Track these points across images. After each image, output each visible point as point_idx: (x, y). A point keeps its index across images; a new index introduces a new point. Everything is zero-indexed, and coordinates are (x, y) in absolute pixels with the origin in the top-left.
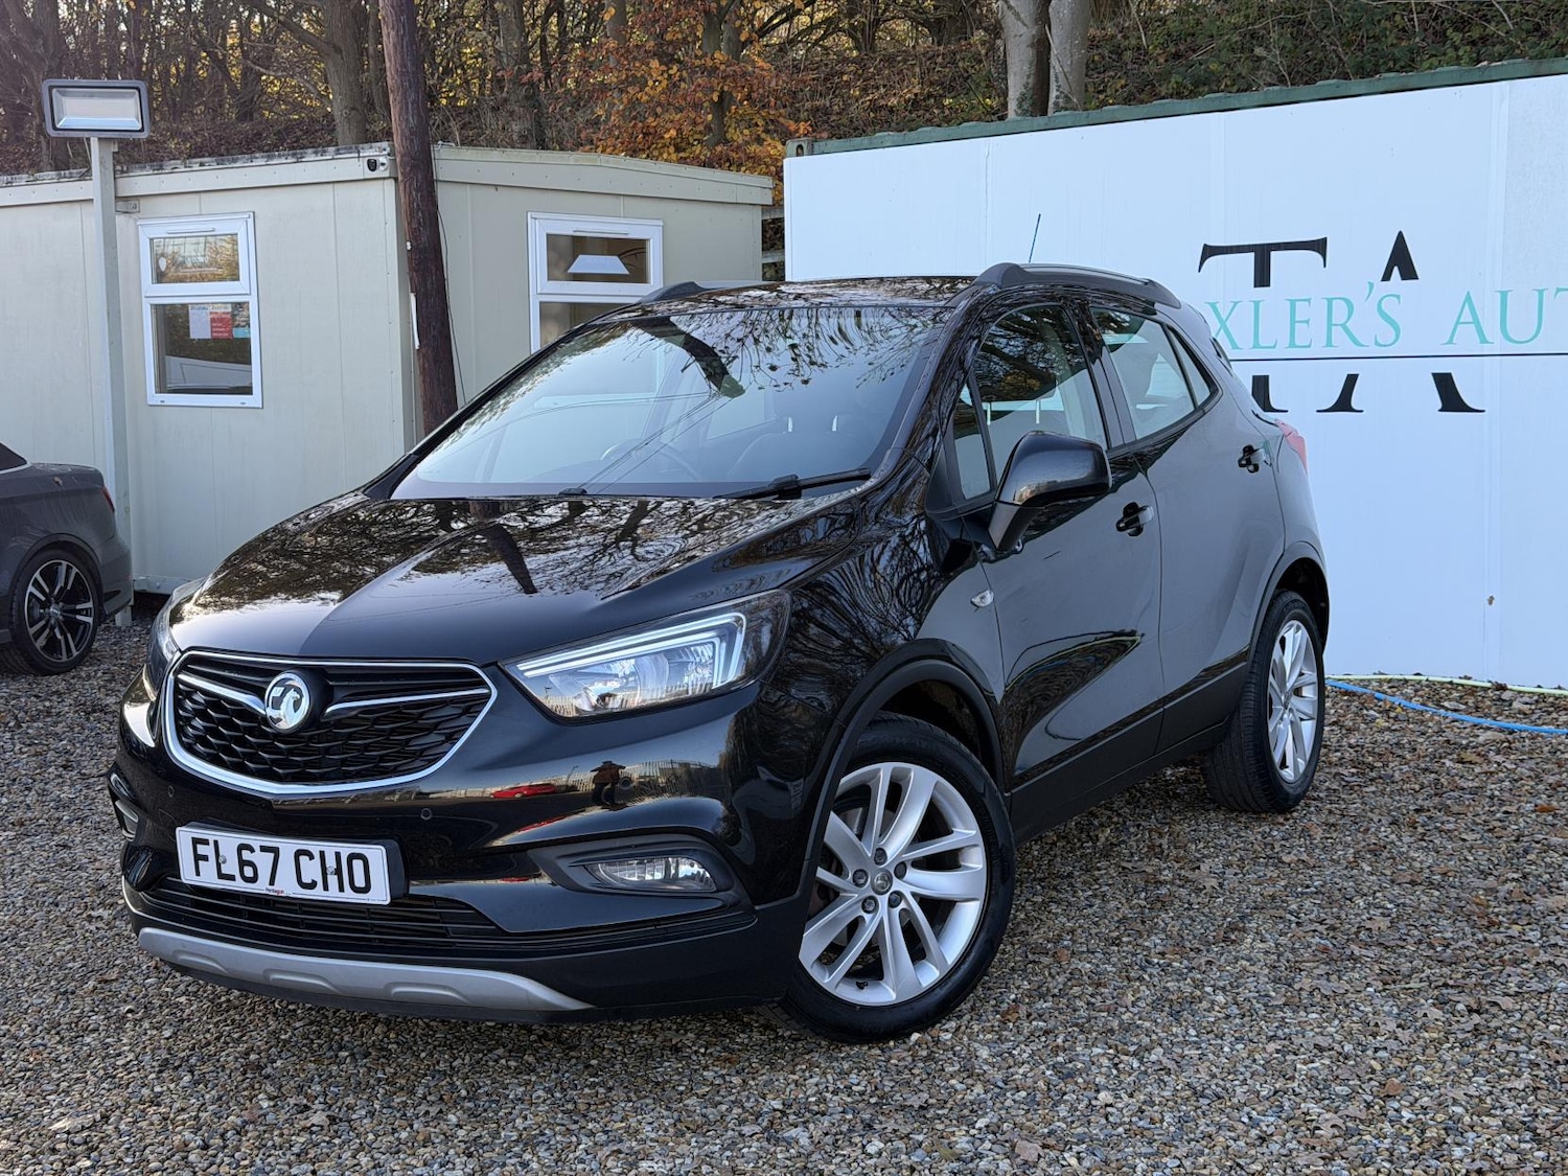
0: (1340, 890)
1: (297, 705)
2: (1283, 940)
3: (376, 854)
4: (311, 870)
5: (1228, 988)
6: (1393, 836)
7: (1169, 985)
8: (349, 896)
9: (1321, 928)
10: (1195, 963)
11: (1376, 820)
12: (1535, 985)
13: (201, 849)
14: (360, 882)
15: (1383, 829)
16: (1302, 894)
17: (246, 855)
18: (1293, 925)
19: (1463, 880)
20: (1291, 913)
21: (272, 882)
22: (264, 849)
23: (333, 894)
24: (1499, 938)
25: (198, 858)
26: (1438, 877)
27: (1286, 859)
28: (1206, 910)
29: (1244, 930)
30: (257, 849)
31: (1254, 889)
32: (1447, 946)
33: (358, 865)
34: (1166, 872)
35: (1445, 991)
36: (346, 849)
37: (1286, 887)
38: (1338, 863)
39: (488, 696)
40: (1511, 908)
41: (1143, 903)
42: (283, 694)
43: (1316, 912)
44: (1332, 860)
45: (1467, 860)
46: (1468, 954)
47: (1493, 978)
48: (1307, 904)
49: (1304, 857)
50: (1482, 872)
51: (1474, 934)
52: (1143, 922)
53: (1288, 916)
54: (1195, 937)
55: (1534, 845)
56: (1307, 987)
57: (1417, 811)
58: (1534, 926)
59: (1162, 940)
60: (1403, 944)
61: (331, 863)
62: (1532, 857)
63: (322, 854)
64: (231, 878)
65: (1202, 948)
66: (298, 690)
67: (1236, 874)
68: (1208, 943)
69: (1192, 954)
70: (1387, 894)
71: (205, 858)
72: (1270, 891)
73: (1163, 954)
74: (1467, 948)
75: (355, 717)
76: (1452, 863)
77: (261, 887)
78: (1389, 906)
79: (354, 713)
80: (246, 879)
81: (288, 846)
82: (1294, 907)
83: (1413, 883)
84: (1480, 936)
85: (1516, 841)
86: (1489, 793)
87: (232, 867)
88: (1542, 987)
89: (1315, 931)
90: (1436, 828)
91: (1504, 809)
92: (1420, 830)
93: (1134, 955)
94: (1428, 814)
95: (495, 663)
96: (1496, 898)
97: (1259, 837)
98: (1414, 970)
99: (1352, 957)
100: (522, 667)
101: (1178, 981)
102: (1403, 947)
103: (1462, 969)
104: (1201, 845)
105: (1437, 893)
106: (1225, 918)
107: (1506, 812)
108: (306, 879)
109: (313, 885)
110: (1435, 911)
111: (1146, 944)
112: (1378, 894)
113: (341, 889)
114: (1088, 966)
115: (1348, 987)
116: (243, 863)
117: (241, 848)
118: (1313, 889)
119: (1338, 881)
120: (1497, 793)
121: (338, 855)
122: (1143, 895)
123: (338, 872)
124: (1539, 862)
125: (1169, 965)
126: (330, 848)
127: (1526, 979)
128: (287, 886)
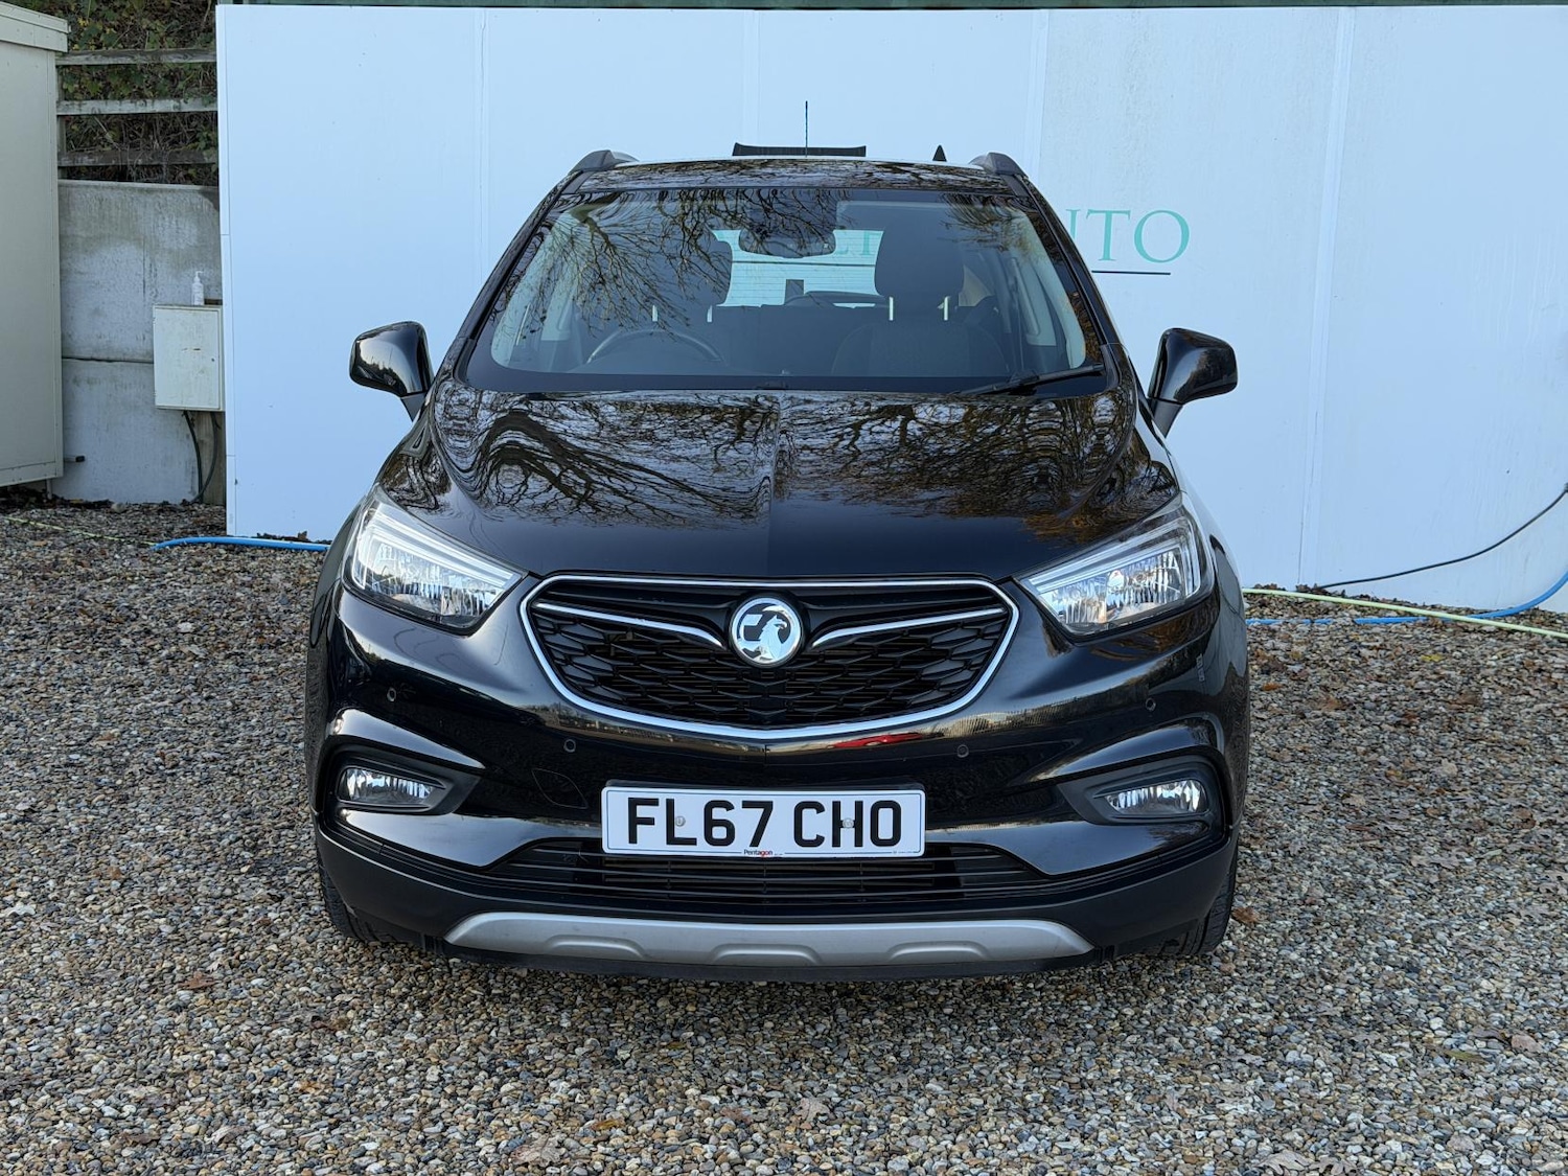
1: (784, 635)
3: (913, 802)
4: (817, 824)
8: (869, 850)
13: (642, 811)
14: (885, 832)
17: (718, 813)
21: (755, 842)
22: (747, 805)
23: (847, 849)
25: (634, 821)
30: (737, 805)
33: (886, 815)
36: (869, 798)
39: (1008, 616)
42: (763, 623)
61: (848, 814)
63: (836, 806)
64: (692, 842)
66: (780, 616)
71: (650, 821)
75: (851, 646)
77: (740, 847)
79: (851, 641)
80: (715, 842)
81: (785, 801)
87: (693, 830)
95: (1010, 579)
100: (1034, 581)
108: (807, 835)
109: (819, 841)
113: (859, 842)
116: (710, 823)
117: (712, 805)
121: (859, 806)
123: (858, 825)
126: (848, 799)
128: (779, 847)
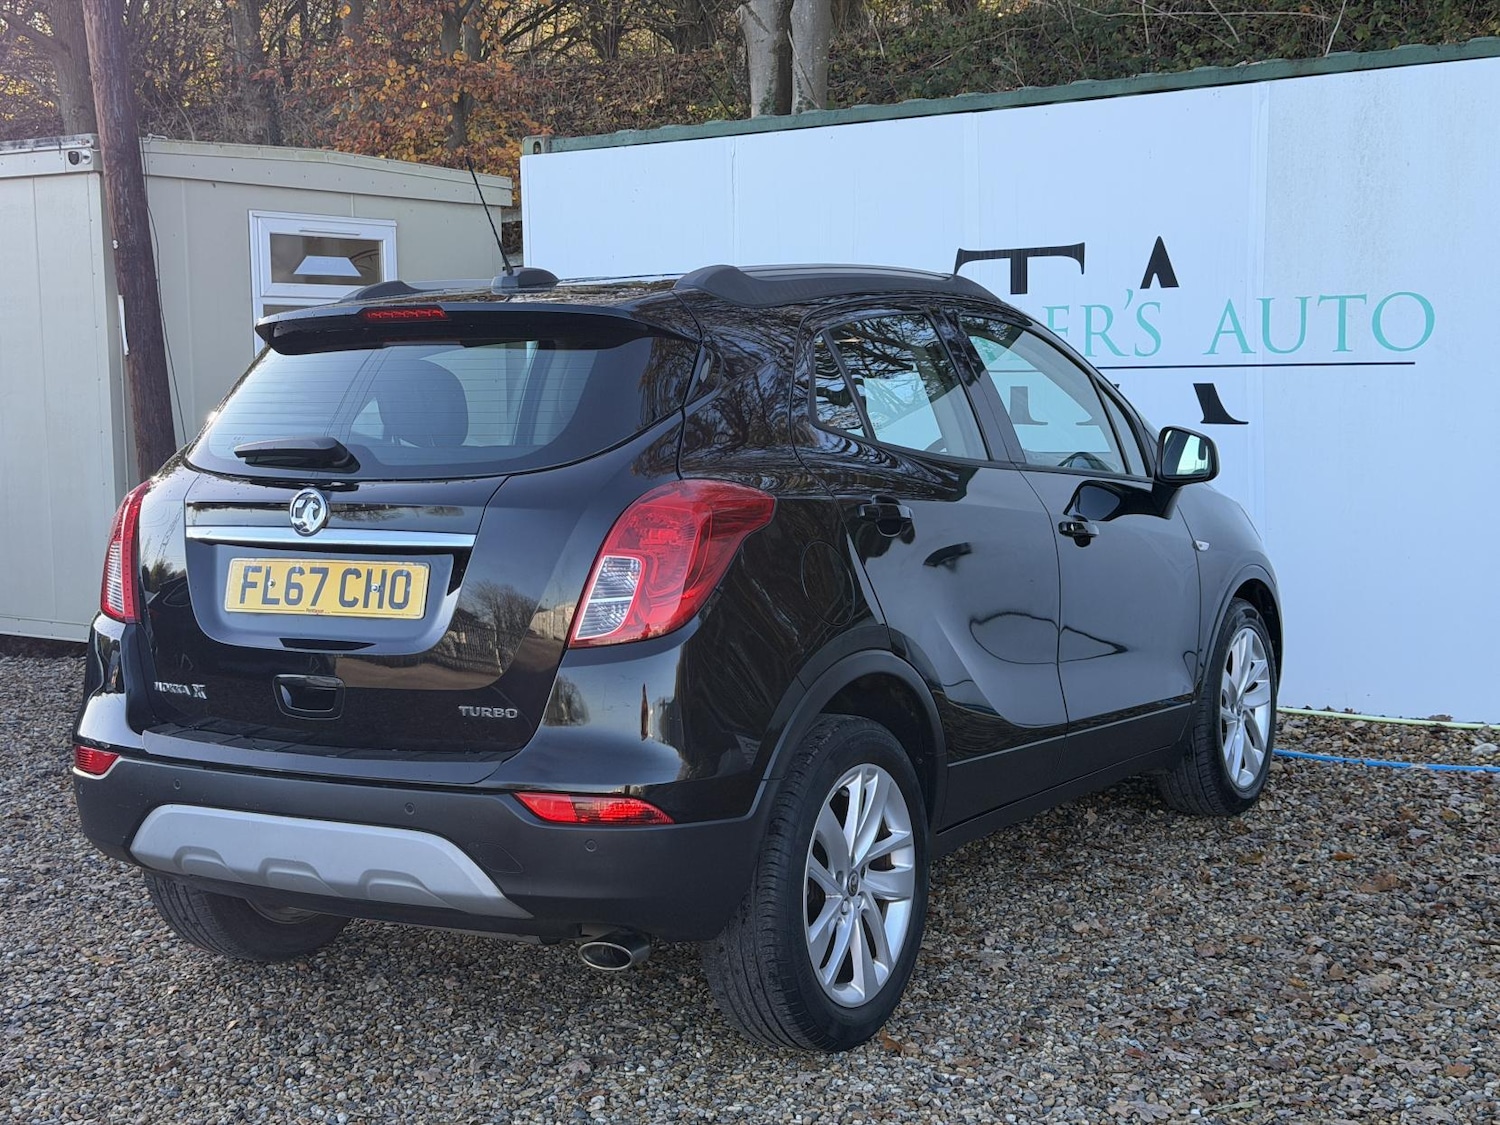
0: (1140, 969)
2: (1087, 1041)
5: (1034, 1114)
6: (1187, 896)
7: (964, 1112)
9: (1128, 1023)
10: (991, 1079)
11: (1166, 873)
12: (1379, 1101)
15: (1175, 886)
16: (1101, 974)
18: (1096, 1020)
19: (1272, 951)
20: (1090, 1002)
24: (1329, 1032)
26: (1244, 948)
27: (1077, 928)
28: (997, 1001)
29: (1042, 1028)
31: (1048, 969)
32: (1271, 1046)
34: (947, 949)
35: (1280, 1112)
37: (1081, 966)
38: (1132, 931)
40: (1332, 991)
41: (925, 993)
43: (1118, 1001)
44: (1127, 928)
45: (1270, 924)
46: (1298, 1056)
47: (1331, 1090)
48: (1108, 990)
49: (1097, 925)
50: (1290, 940)
51: (1298, 1028)
52: (928, 1021)
53: (1089, 1007)
54: (987, 1040)
55: (1340, 904)
56: (1124, 1112)
57: (1207, 861)
58: (1361, 1015)
59: (951, 1045)
60: (1222, 1043)
62: (1340, 919)
65: (998, 1056)
67: (1024, 950)
68: (1004, 1050)
69: (987, 1067)
70: (1193, 973)
72: (1063, 972)
73: (953, 1067)
74: (1293, 1047)
76: (1256, 929)
78: (1199, 990)
82: (1093, 993)
83: (1218, 956)
84: (1305, 1031)
85: (1320, 899)
86: (1278, 837)
88: (1390, 1105)
89: (1121, 1027)
90: (1232, 883)
91: (1299, 857)
92: (1215, 886)
93: (920, 1068)
94: (1220, 865)
96: (1312, 976)
97: (1045, 898)
98: (1241, 1082)
99: (1167, 1064)
101: (974, 1105)
102: (1221, 1048)
103: (1293, 1079)
104: (982, 911)
105: (1246, 970)
106: (1019, 1011)
107: (1301, 862)
110: (1249, 996)
111: (933, 1052)
112: (1184, 974)
114: (871, 1086)
115: (1170, 1110)
118: (1112, 969)
119: (1138, 956)
120: (1286, 836)
122: (925, 983)
124: (1349, 926)
125: (962, 1082)
127: (1368, 1091)
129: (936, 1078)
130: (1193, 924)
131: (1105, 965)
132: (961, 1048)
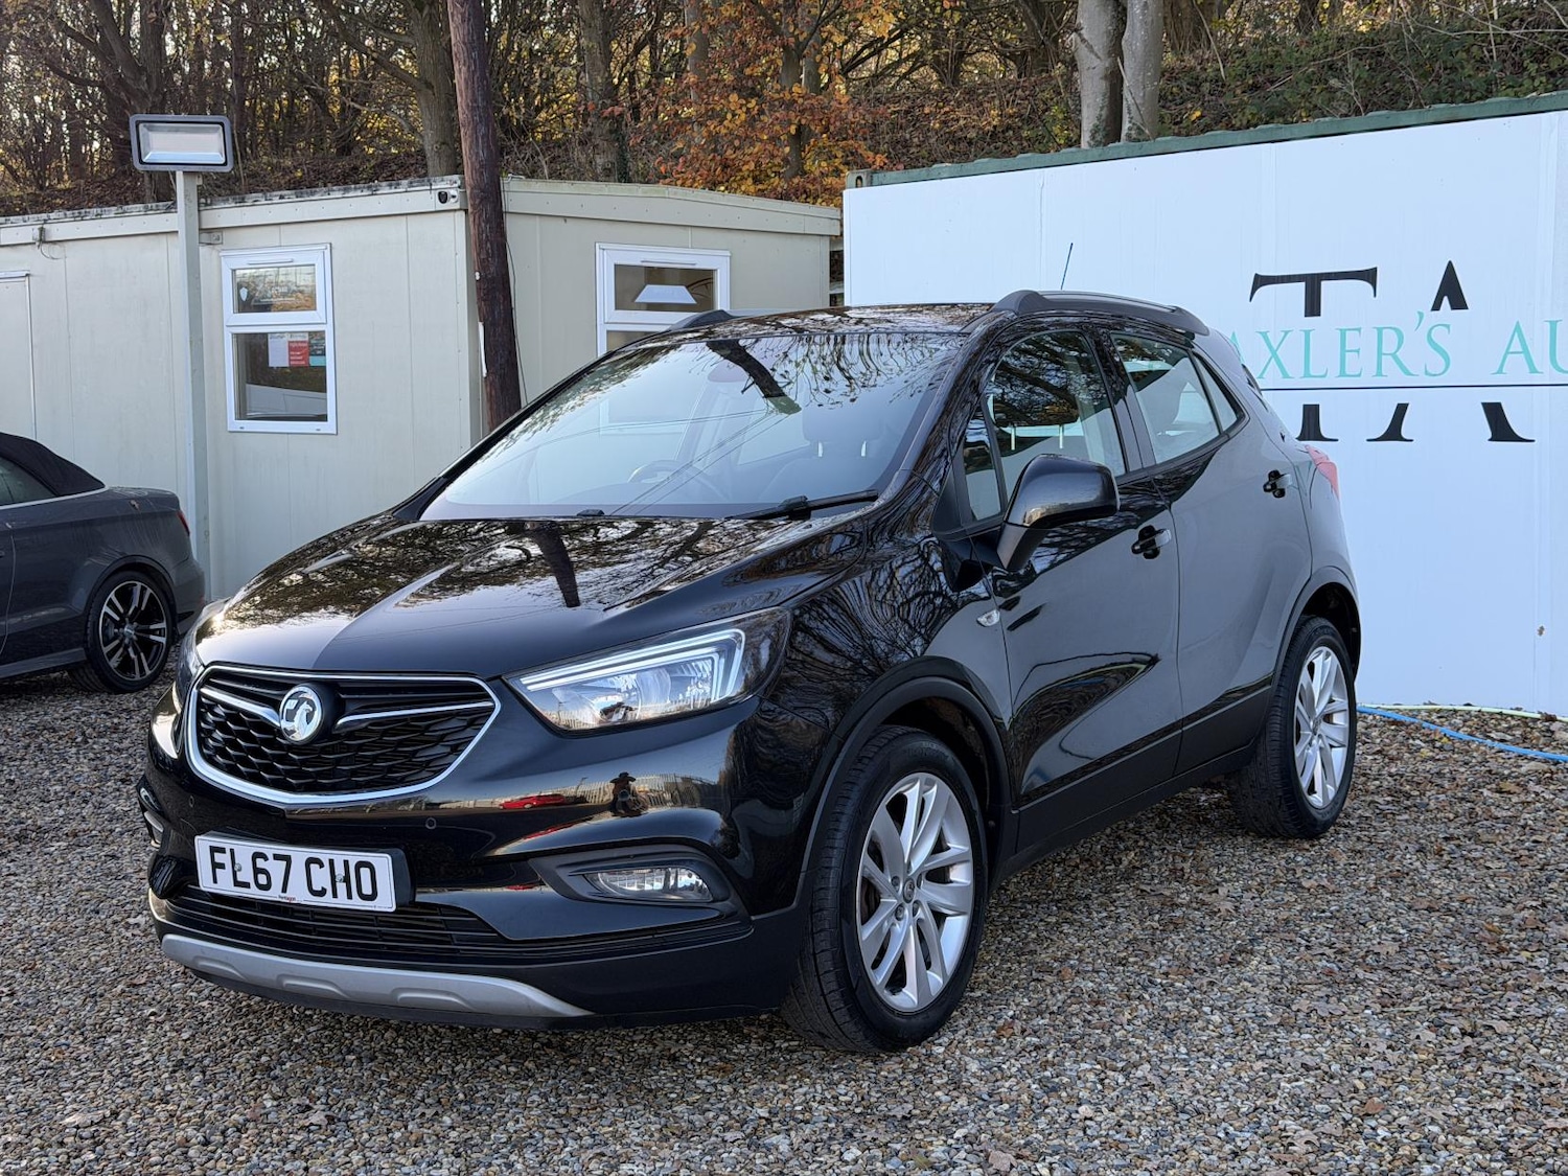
0: (1354, 915)
1: (309, 717)
2: (1289, 963)
3: (383, 862)
4: (321, 878)
5: (1226, 1008)
6: (1418, 864)
7: (1168, 1004)
8: (357, 903)
9: (1329, 952)
10: (1196, 984)
11: (1403, 846)
12: (1534, 1010)
13: (219, 857)
14: (367, 890)
15: (1408, 856)
16: (1316, 918)
17: (260, 863)
18: (1302, 949)
19: (1482, 907)
20: (1302, 937)
21: (284, 890)
22: (277, 857)
23: (342, 901)
24: (1506, 963)
25: (216, 866)
26: (1457, 904)
27: (1306, 884)
28: (1218, 933)
29: (1252, 952)
30: (270, 857)
31: (1269, 913)
32: (1452, 971)
33: (365, 872)
34: (1183, 896)
35: (1442, 1014)
36: (354, 857)
37: (1301, 911)
38: (1358, 889)
39: (492, 709)
40: (1523, 935)
41: (1156, 925)
42: (297, 707)
43: (1327, 937)
44: (1352, 886)
45: (1488, 888)
46: (1472, 978)
47: (1493, 1002)
48: (1320, 928)
49: (1325, 882)
50: (1501, 899)
51: (1481, 960)
52: (1153, 943)
53: (1299, 940)
54: (1201, 958)
55: (1558, 873)
56: (1305, 1009)
57: (1446, 839)
58: (1543, 953)
59: (1169, 961)
60: (1409, 968)
61: (340, 871)
62: (1553, 885)
63: (331, 862)
64: (246, 885)
65: (1207, 969)
66: (310, 703)
67: (1253, 898)
68: (1214, 965)
69: (1196, 975)
70: (1402, 920)
71: (222, 866)
72: (1284, 914)
73: (1166, 974)
74: (1472, 973)
75: (365, 729)
76: (1473, 890)
77: (274, 894)
78: (1402, 931)
79: (364, 725)
80: (260, 887)
81: (299, 854)
82: (1306, 930)
83: (1430, 909)
84: (1487, 962)
85: (1541, 870)
86: (1522, 822)
87: (246, 875)
88: (1540, 1012)
89: (1322, 954)
90: (1462, 856)
91: (1534, 838)
92: (1446, 857)
93: (1138, 975)
94: (1457, 842)
95: (499, 677)
96: (1510, 924)
97: (1283, 862)
98: (1415, 994)
99: (1356, 981)
100: (525, 680)
101: (1177, 1000)
102: (1408, 971)
103: (1463, 994)
104: (1224, 869)
105: (1452, 920)
106: (1235, 940)
107: (1535, 841)
108: (316, 887)
109: (322, 893)
110: (1447, 937)
111: (1152, 964)
112: (1392, 920)
113: (350, 896)
114: (1091, 984)
115: (1345, 1009)
116: (257, 871)
117: (256, 856)
118: (1328, 914)
119: (1354, 906)
120: (1530, 822)
121: (346, 863)
122: (1157, 917)
123: (347, 880)
124: (1560, 890)
125: (1172, 985)
126: (339, 856)
127: (1526, 1004)
128: (299, 894)
129: (1150, 981)
130: (1415, 886)
131: (1324, 911)
132: (1177, 963)
